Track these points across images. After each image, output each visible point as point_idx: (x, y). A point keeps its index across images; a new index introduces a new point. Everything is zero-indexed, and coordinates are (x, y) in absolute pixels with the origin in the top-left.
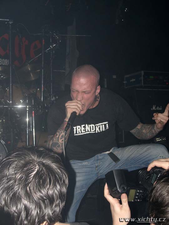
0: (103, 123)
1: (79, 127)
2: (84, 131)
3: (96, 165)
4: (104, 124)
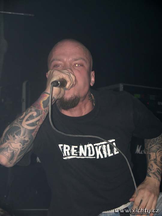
1: (68, 146)
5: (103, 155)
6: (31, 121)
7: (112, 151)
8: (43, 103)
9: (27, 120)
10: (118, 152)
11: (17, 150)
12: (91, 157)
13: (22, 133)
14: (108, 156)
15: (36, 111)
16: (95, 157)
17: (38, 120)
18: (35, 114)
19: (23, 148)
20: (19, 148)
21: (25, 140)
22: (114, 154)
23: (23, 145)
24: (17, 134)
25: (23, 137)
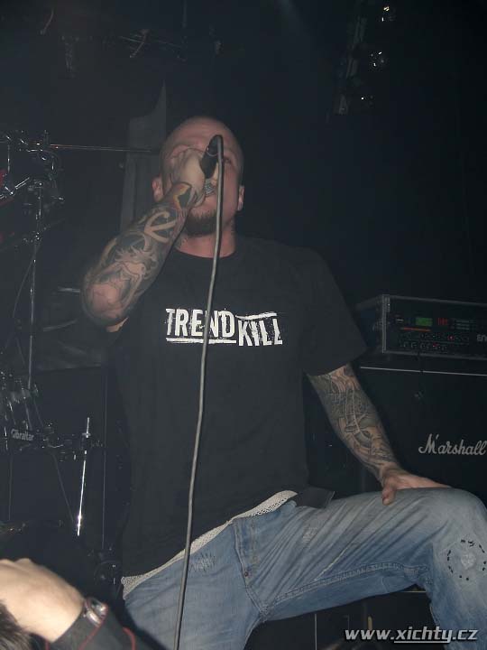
0: (261, 316)
1: (185, 312)
2: (198, 330)
3: (244, 563)
4: (263, 319)
5: (253, 340)
6: (161, 227)
7: (271, 337)
8: (179, 198)
9: (153, 224)
10: (281, 342)
11: (137, 276)
12: (228, 338)
13: (147, 244)
14: (261, 343)
15: (168, 210)
16: (235, 342)
17: (172, 229)
18: (167, 215)
19: (147, 275)
20: (142, 273)
21: (151, 260)
22: (273, 343)
23: (148, 269)
24: (137, 247)
25: (148, 253)
